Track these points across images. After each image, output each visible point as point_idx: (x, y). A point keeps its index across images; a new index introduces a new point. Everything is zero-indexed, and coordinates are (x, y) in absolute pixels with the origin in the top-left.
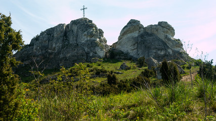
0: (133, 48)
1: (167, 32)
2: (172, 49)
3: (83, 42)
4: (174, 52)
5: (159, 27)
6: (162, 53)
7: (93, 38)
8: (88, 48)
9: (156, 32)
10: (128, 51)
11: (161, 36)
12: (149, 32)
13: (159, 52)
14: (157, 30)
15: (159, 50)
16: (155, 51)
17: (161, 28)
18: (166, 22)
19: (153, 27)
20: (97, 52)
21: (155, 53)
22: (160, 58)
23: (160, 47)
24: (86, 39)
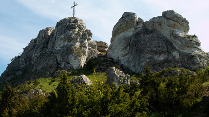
0: (124, 54)
1: (174, 26)
2: (179, 52)
3: (58, 48)
4: (182, 55)
5: (163, 19)
6: (162, 58)
7: (72, 43)
8: (61, 57)
9: (158, 28)
10: (118, 57)
11: (166, 32)
12: (150, 28)
13: (156, 57)
14: (160, 25)
15: (156, 53)
16: (149, 56)
17: (166, 20)
18: (173, 11)
19: (155, 21)
20: (70, 62)
21: (150, 58)
22: (157, 66)
23: (160, 49)
24: (62, 45)
